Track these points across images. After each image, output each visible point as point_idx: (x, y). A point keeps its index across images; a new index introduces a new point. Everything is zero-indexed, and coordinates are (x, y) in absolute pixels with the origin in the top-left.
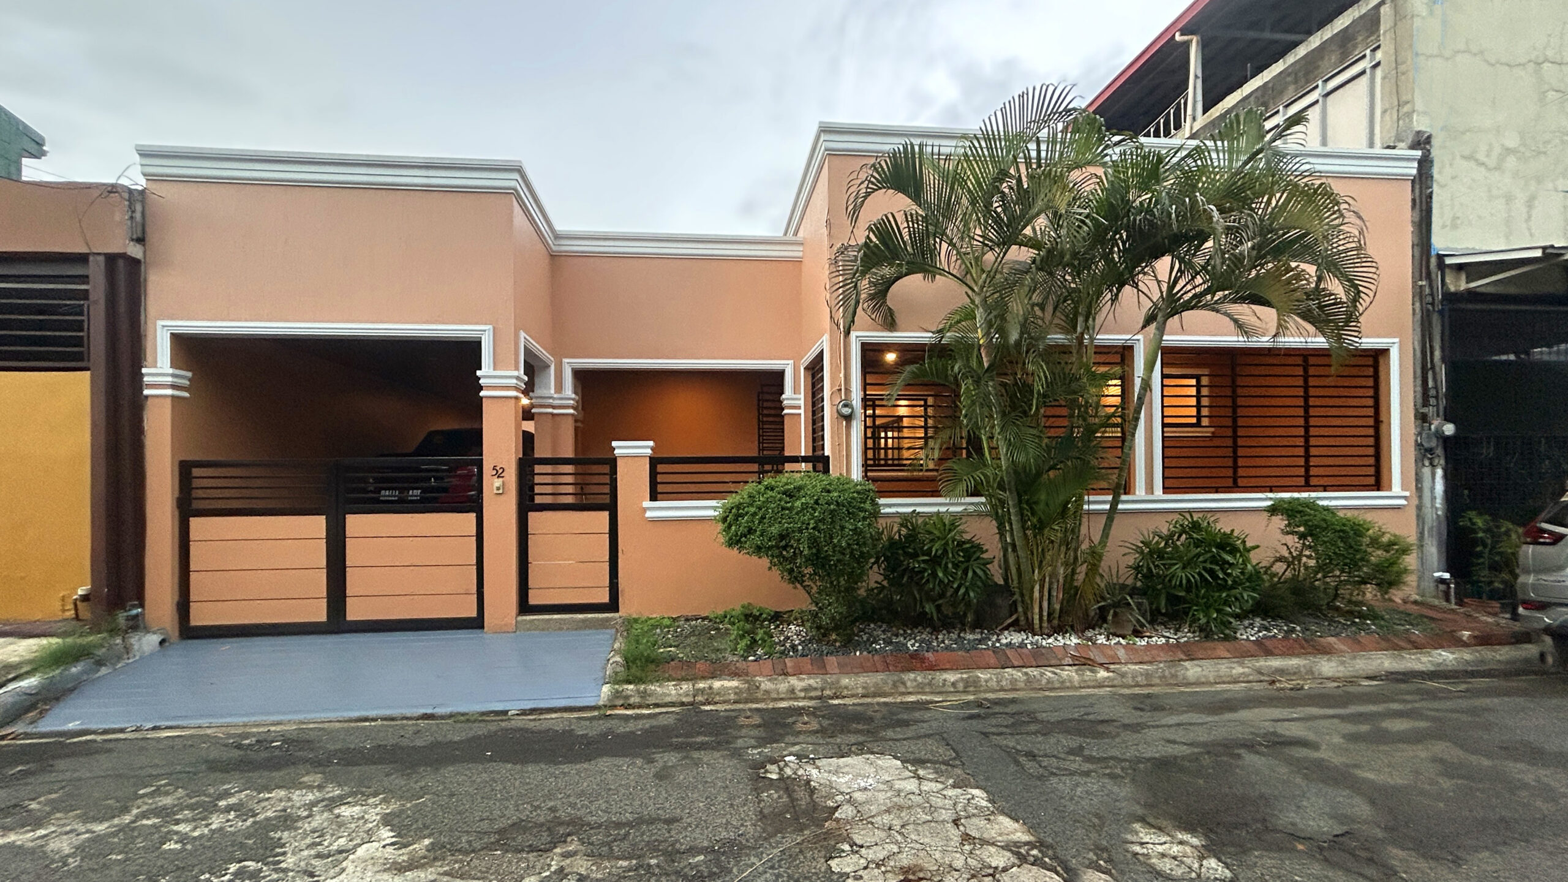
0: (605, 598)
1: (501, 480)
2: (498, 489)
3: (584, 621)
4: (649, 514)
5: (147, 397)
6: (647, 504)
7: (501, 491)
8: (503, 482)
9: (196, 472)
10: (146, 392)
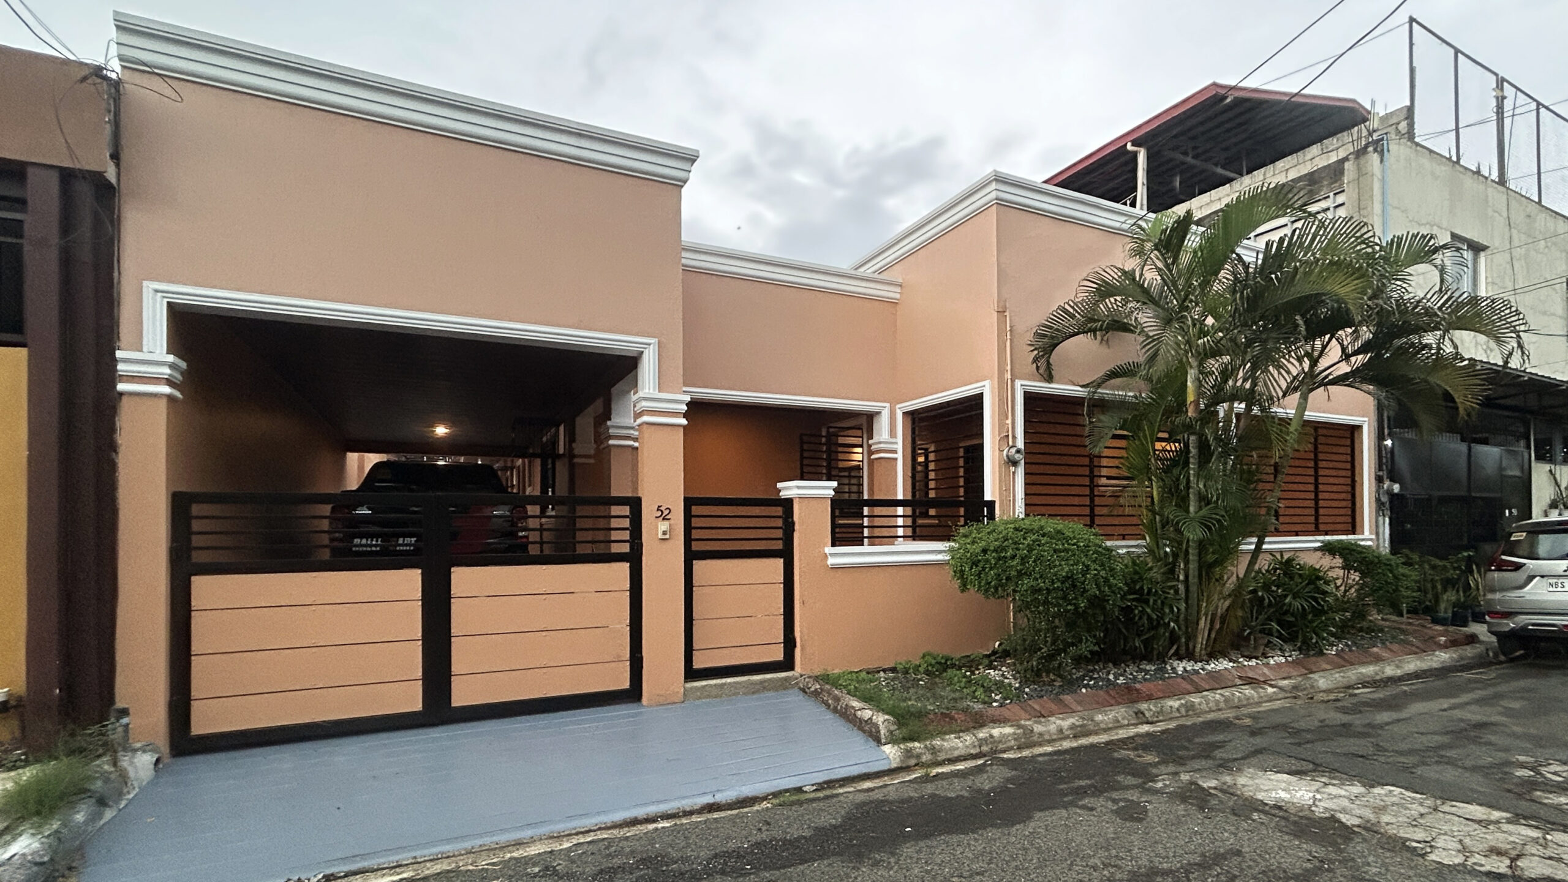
0: (778, 655)
1: (667, 523)
2: (664, 533)
3: (762, 682)
4: (831, 561)
5: (121, 394)
6: (829, 550)
7: (667, 536)
8: (670, 525)
9: (196, 509)
10: (121, 387)
